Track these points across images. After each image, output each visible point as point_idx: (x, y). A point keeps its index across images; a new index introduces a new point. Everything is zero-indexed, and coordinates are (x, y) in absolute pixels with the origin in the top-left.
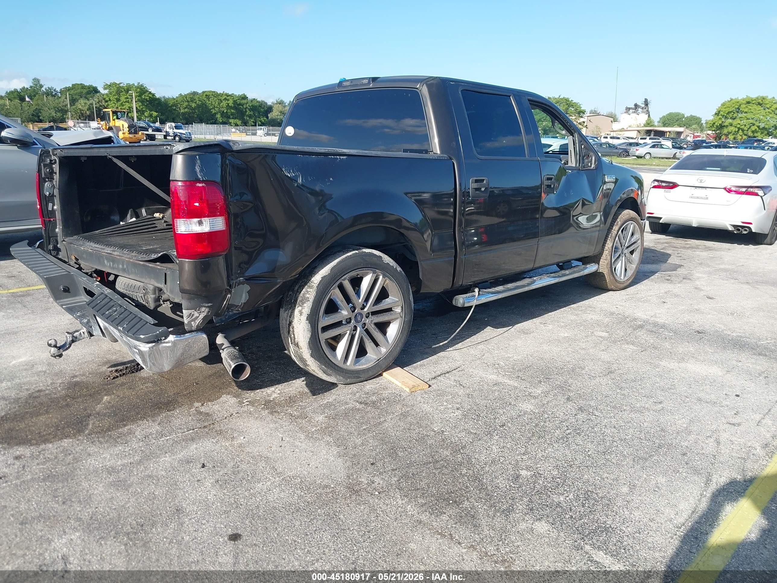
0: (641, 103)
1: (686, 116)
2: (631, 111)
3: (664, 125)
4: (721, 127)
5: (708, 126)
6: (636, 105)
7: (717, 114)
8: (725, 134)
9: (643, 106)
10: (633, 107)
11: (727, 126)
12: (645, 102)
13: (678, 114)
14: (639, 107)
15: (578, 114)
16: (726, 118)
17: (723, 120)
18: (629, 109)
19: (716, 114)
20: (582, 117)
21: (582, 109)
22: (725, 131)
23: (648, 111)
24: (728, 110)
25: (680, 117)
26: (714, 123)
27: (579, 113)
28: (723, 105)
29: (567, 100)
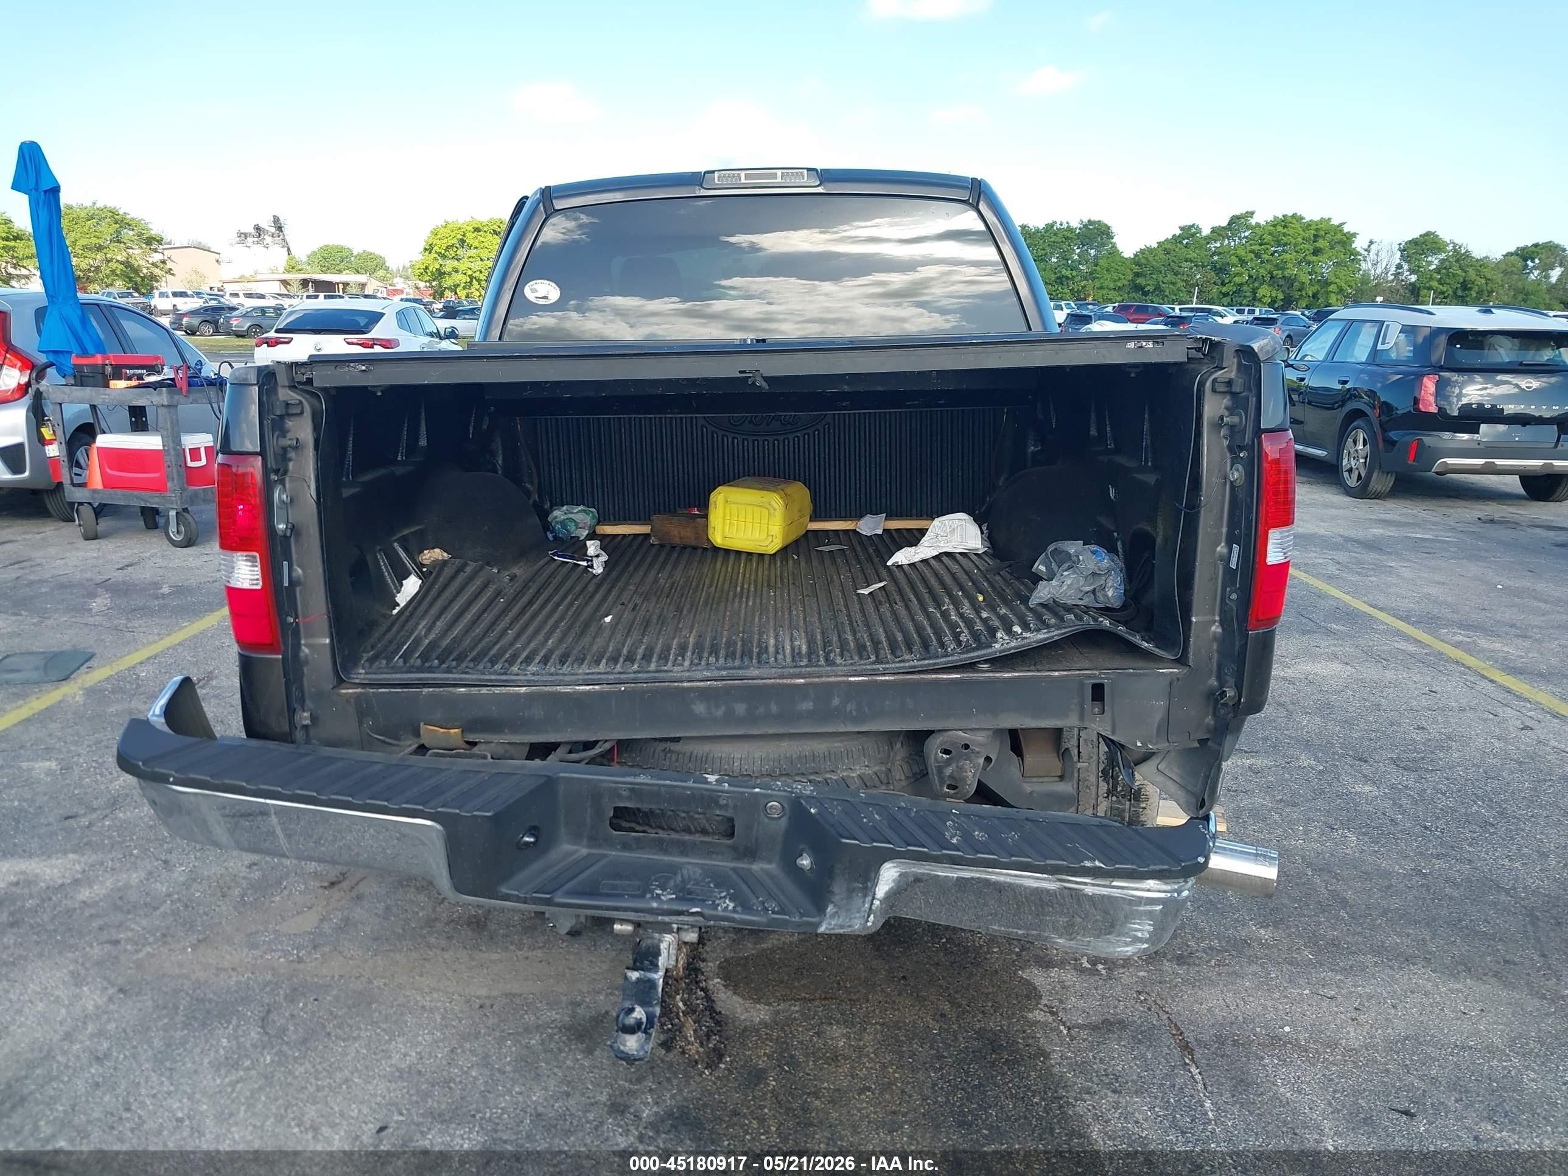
0: (266, 224)
1: (355, 253)
2: (250, 240)
3: (325, 270)
4: (440, 274)
5: (417, 272)
6: (258, 228)
7: (429, 249)
8: (449, 288)
9: (273, 230)
10: (253, 231)
11: (450, 274)
12: (274, 222)
13: (340, 249)
14: (265, 231)
15: (147, 244)
16: (444, 257)
17: (440, 261)
18: (246, 235)
19: (426, 249)
20: (155, 251)
21: (153, 232)
22: (448, 282)
23: (284, 240)
24: (445, 243)
25: (344, 254)
26: (427, 268)
27: (149, 241)
28: (435, 233)
29: (113, 212)
